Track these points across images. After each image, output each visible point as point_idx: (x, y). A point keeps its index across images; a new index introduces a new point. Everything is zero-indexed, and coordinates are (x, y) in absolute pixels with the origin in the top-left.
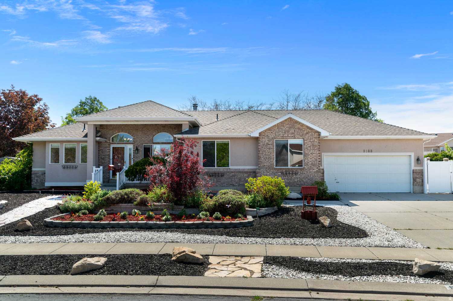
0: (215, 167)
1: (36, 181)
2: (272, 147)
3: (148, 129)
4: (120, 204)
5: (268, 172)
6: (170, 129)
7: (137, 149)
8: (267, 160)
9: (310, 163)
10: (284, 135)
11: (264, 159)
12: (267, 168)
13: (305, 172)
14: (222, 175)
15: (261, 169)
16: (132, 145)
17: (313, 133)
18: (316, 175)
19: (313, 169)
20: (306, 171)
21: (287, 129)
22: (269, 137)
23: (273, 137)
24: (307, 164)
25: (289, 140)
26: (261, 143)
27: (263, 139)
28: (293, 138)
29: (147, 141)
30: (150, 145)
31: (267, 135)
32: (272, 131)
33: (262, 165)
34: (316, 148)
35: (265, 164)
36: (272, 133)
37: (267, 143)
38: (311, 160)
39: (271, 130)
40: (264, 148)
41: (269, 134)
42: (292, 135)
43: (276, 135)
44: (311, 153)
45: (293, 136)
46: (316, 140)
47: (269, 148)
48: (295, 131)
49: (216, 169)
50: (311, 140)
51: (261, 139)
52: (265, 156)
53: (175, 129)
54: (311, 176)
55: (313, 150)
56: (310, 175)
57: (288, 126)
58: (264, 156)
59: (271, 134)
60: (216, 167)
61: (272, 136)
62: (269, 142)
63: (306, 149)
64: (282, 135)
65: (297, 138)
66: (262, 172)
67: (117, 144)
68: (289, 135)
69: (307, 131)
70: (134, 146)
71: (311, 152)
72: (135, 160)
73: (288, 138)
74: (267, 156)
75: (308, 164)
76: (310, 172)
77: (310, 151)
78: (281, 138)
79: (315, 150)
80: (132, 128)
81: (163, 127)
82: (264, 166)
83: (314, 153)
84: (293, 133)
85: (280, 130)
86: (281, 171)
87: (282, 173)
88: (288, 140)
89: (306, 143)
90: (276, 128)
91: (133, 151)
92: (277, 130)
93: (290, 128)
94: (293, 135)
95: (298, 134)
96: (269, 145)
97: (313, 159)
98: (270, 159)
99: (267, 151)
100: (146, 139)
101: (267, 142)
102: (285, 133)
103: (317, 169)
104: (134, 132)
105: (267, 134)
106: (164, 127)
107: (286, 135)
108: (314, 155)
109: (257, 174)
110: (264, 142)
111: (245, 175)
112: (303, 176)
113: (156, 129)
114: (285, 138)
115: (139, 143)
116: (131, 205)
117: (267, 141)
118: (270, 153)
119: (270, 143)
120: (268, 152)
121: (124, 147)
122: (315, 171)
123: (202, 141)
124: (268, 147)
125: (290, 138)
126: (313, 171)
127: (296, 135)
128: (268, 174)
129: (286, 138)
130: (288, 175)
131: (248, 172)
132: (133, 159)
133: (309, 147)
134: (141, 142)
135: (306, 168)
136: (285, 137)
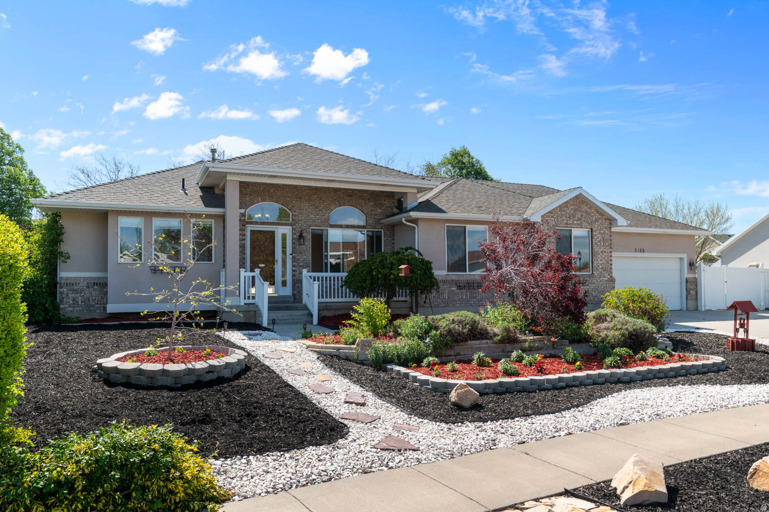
0: (466, 272)
2: (553, 240)
3: (321, 199)
7: (301, 236)
9: (600, 266)
10: (569, 222)
13: (595, 281)
14: (478, 286)
16: (291, 228)
17: (604, 221)
18: (608, 285)
19: (605, 277)
20: (596, 279)
21: (571, 212)
22: (549, 223)
23: (554, 223)
24: (597, 269)
25: (573, 229)
28: (579, 226)
29: (318, 221)
30: (322, 230)
31: (547, 221)
32: (553, 215)
34: (607, 244)
36: (552, 217)
38: (601, 262)
39: (552, 213)
41: (549, 219)
43: (558, 222)
44: (601, 252)
46: (607, 232)
47: (549, 242)
48: (581, 216)
49: (468, 276)
50: (601, 232)
53: (369, 202)
54: (602, 287)
55: (603, 246)
56: (600, 285)
57: (573, 207)
59: (552, 219)
60: (468, 273)
61: (552, 222)
62: (549, 232)
63: (595, 245)
64: (565, 222)
65: (584, 227)
67: (261, 224)
68: (575, 222)
69: (597, 217)
70: (293, 229)
71: (601, 250)
72: (297, 257)
73: (573, 226)
75: (598, 268)
76: (601, 280)
77: (600, 248)
78: (564, 226)
79: (607, 246)
80: (290, 195)
81: (348, 196)
83: (605, 252)
84: (579, 219)
85: (563, 213)
88: (571, 230)
89: (596, 235)
90: (558, 209)
91: (293, 239)
92: (560, 213)
93: (576, 210)
94: (579, 223)
95: (586, 221)
97: (604, 260)
100: (318, 217)
102: (570, 219)
103: (609, 277)
104: (294, 202)
105: (546, 219)
106: (351, 196)
107: (571, 222)
108: (605, 254)
112: (592, 287)
113: (336, 199)
114: (569, 226)
115: (305, 225)
117: (546, 229)
121: (274, 231)
122: (606, 279)
123: (446, 225)
124: (548, 240)
125: (576, 226)
126: (604, 279)
127: (583, 222)
132: (293, 255)
133: (599, 242)
134: (309, 223)
135: (596, 275)
136: (570, 224)
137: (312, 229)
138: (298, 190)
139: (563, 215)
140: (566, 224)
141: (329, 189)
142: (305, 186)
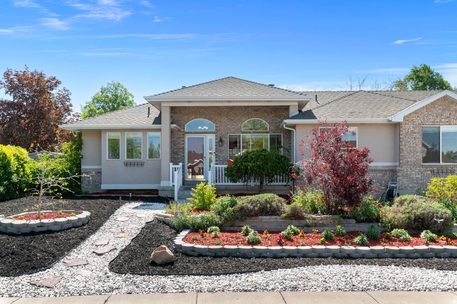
1: (87, 183)
2: (418, 136)
3: (235, 114)
4: (260, 217)
5: (413, 171)
6: (265, 114)
7: (221, 141)
8: (412, 154)
10: (436, 120)
11: (408, 153)
12: (411, 165)
15: (403, 167)
16: (214, 135)
21: (439, 111)
22: (414, 122)
23: (420, 122)
25: (441, 126)
26: (404, 131)
27: (406, 126)
28: (447, 124)
29: (233, 129)
30: (237, 135)
31: (412, 120)
32: (419, 115)
33: (404, 161)
35: (409, 160)
36: (418, 117)
37: (412, 131)
39: (418, 113)
40: (408, 138)
41: (415, 118)
42: (446, 120)
43: (424, 120)
45: (447, 122)
47: (415, 138)
48: (450, 114)
51: (403, 126)
52: (409, 149)
53: (271, 114)
57: (441, 107)
58: (407, 149)
59: (418, 118)
61: (418, 121)
62: (415, 130)
64: (432, 120)
65: (453, 124)
66: (405, 171)
67: (194, 134)
68: (443, 120)
70: (216, 136)
72: (219, 155)
73: (441, 124)
74: (412, 149)
78: (431, 124)
80: (214, 113)
81: (255, 111)
82: (408, 161)
84: (448, 117)
85: (430, 113)
86: (431, 169)
87: (432, 171)
88: (439, 127)
90: (425, 110)
91: (216, 142)
92: (426, 113)
93: (444, 110)
94: (448, 120)
95: (455, 118)
96: (414, 133)
98: (416, 153)
99: (411, 142)
100: (233, 127)
101: (412, 129)
102: (437, 117)
104: (216, 117)
105: (412, 119)
106: (257, 111)
107: (439, 120)
109: (398, 173)
110: (407, 129)
111: (379, 174)
113: (246, 114)
114: (436, 124)
115: (224, 133)
116: (276, 219)
117: (411, 127)
118: (416, 145)
119: (415, 131)
120: (413, 144)
121: (203, 138)
123: (319, 128)
124: (414, 136)
125: (444, 124)
127: (452, 120)
128: (414, 172)
129: (438, 124)
130: (441, 174)
131: (383, 170)
132: (216, 153)
134: (226, 131)
137: (229, 135)
138: (219, 109)
139: (430, 114)
140: (433, 122)
141: (241, 107)
142: (224, 106)
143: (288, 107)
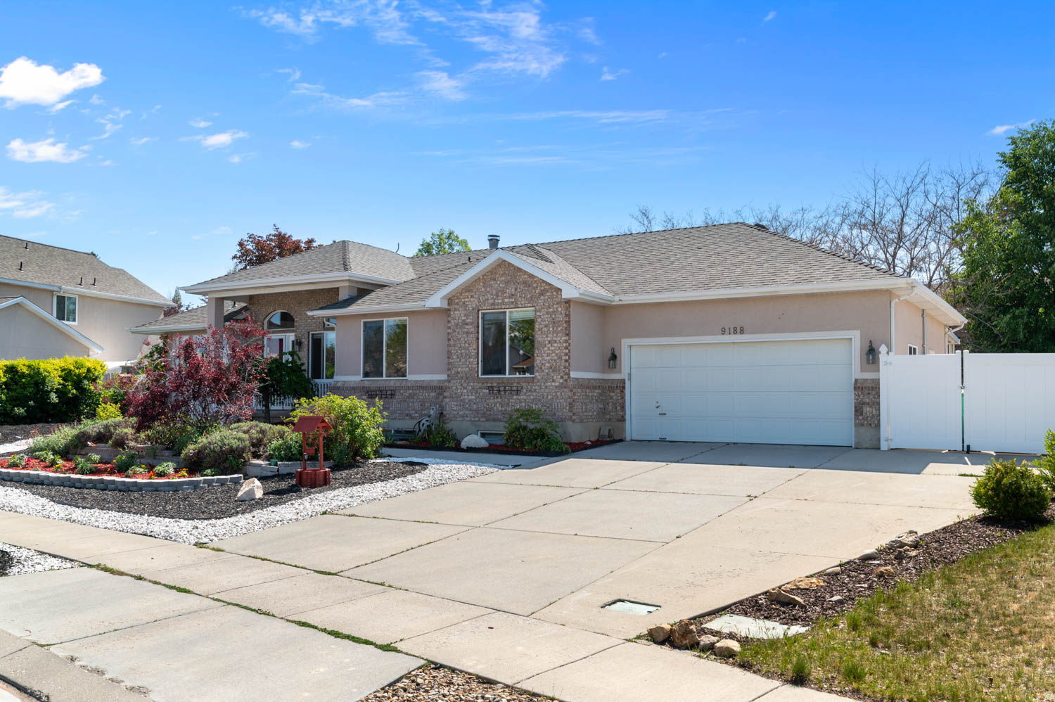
0: (383, 376)
2: (472, 330)
3: (317, 301)
5: (465, 388)
7: (300, 343)
8: (463, 360)
9: (547, 365)
10: (496, 301)
11: (458, 358)
12: (462, 378)
13: (537, 387)
14: (391, 395)
15: (452, 381)
17: (555, 293)
18: (559, 394)
19: (554, 381)
20: (539, 384)
21: (501, 285)
22: (466, 306)
23: (474, 306)
24: (541, 368)
25: (508, 311)
26: (452, 321)
27: (456, 312)
28: (512, 306)
29: (315, 325)
30: (320, 334)
31: (464, 303)
32: (474, 293)
33: (453, 372)
34: (559, 329)
35: (459, 369)
36: (472, 297)
37: (464, 320)
38: (549, 358)
39: (472, 291)
40: (458, 333)
41: (468, 300)
42: (511, 300)
43: (479, 302)
44: (549, 342)
45: (512, 302)
46: (560, 309)
47: (467, 332)
48: (516, 289)
49: (384, 382)
50: (551, 310)
51: (452, 313)
52: (459, 352)
54: (550, 397)
55: (554, 333)
56: (545, 394)
57: (504, 278)
58: (457, 352)
59: (472, 299)
60: (384, 378)
61: (472, 303)
62: (467, 319)
63: (539, 332)
64: (491, 301)
65: (520, 306)
66: (454, 388)
67: (272, 333)
68: (506, 300)
69: (543, 288)
70: (295, 336)
71: (549, 339)
73: (503, 307)
74: (463, 351)
75: (543, 368)
76: (546, 387)
77: (547, 337)
78: (489, 308)
79: (559, 332)
80: (294, 300)
82: (458, 372)
83: (555, 342)
84: (513, 295)
85: (488, 289)
86: (489, 385)
87: (491, 389)
88: (502, 312)
89: (540, 316)
90: (481, 284)
92: (483, 290)
93: (507, 283)
94: (513, 300)
95: (523, 296)
96: (467, 324)
97: (553, 355)
98: (470, 358)
99: (462, 339)
100: (314, 320)
101: (463, 318)
102: (497, 296)
103: (561, 381)
104: (297, 307)
105: (463, 300)
107: (501, 301)
108: (555, 345)
109: (445, 391)
110: (457, 318)
111: (432, 394)
112: (532, 397)
113: (328, 299)
114: (496, 307)
115: (304, 331)
117: (462, 315)
118: (469, 344)
119: (468, 321)
120: (466, 342)
121: (283, 339)
122: (557, 384)
123: (362, 321)
124: (465, 330)
125: (509, 306)
126: (553, 384)
127: (520, 299)
128: (465, 391)
129: (500, 307)
130: (503, 393)
131: (437, 387)
133: (546, 326)
134: (307, 328)
135: (539, 377)
136: (498, 304)
137: (312, 334)
138: (299, 295)
139: (489, 292)
140: (493, 304)
141: (323, 290)
142: (304, 291)
143: (338, 289)
